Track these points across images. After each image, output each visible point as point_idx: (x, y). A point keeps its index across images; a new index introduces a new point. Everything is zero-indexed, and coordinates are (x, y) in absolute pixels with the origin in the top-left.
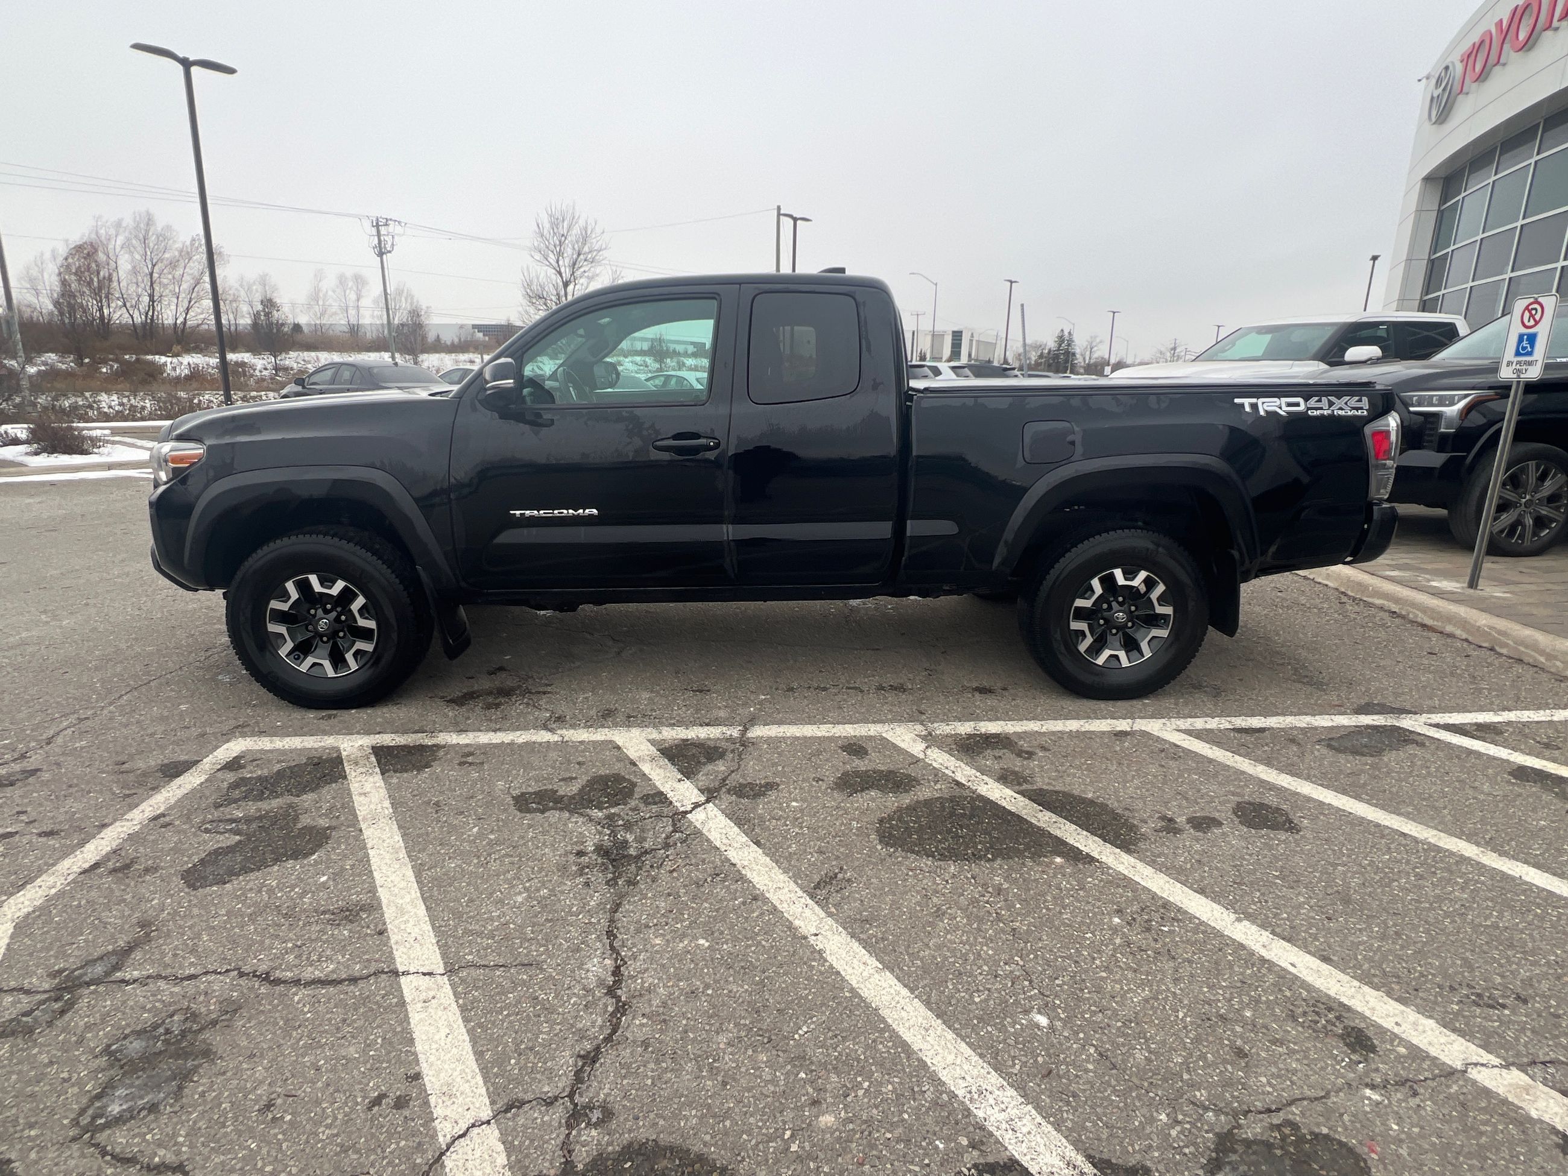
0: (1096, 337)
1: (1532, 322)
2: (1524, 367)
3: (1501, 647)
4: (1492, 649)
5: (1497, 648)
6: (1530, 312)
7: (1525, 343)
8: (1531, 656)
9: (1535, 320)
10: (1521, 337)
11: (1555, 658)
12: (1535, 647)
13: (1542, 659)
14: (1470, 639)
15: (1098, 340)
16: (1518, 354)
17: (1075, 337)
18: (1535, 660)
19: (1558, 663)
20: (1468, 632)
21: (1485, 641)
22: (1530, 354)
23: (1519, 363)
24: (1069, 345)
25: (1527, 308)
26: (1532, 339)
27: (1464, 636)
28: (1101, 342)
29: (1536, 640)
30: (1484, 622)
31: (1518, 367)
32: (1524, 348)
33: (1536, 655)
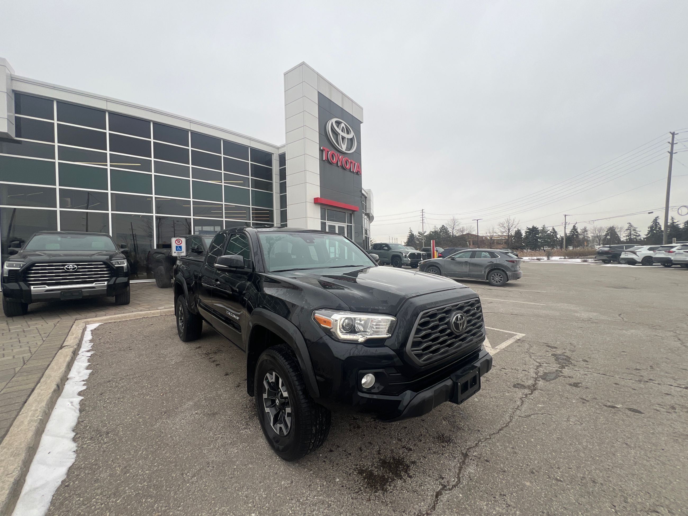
1: (179, 244)
2: (180, 253)
6: (178, 241)
7: (178, 248)
10: (177, 247)
16: (177, 250)
22: (181, 250)
23: (177, 252)
25: (176, 240)
26: (181, 247)
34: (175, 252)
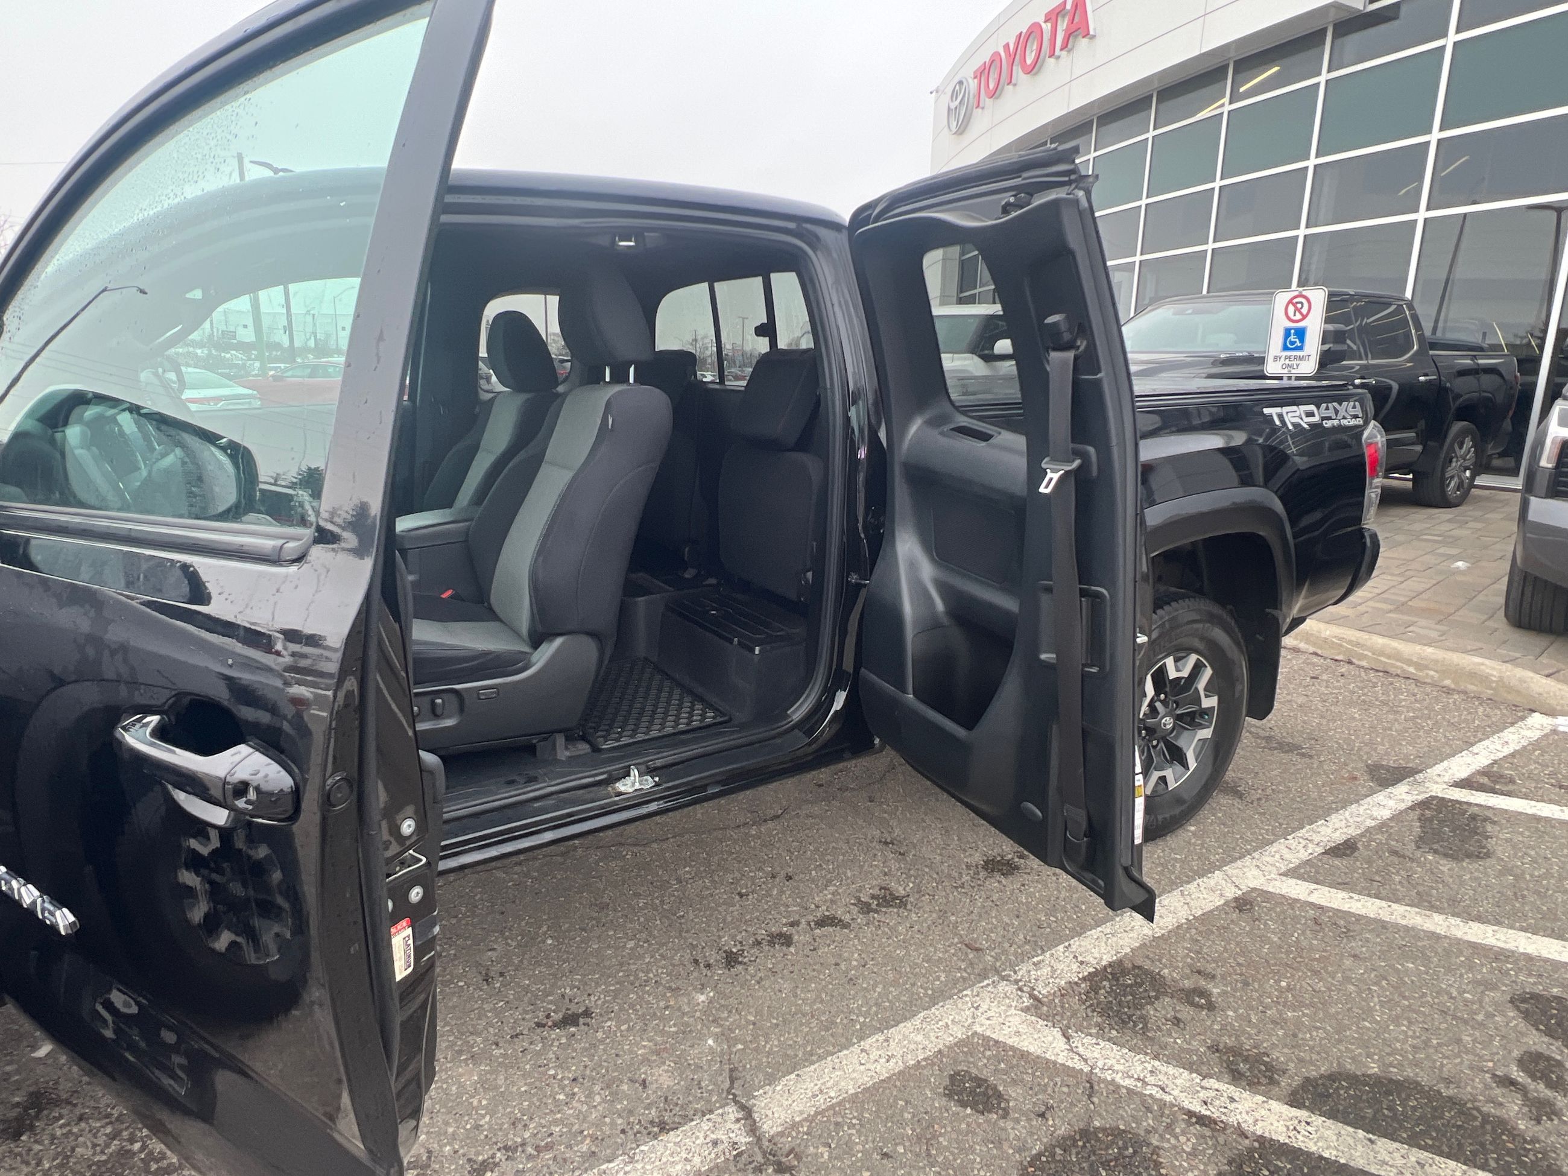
1: (1298, 316)
2: (1295, 362)
3: (1359, 660)
4: (1350, 662)
5: (1354, 661)
6: (1294, 305)
7: (1292, 338)
8: (1397, 667)
9: (1301, 313)
10: (1287, 331)
11: (1426, 667)
12: (1398, 656)
13: (1412, 669)
14: (1319, 652)
16: (1285, 348)
18: (1404, 670)
19: (1432, 673)
20: (1314, 644)
21: (1339, 654)
22: (1300, 348)
23: (1287, 358)
25: (1290, 302)
26: (1301, 333)
27: (1312, 649)
29: (1395, 649)
30: (1328, 633)
31: (1287, 362)
32: (1292, 343)
33: (1405, 666)
34: (1276, 359)
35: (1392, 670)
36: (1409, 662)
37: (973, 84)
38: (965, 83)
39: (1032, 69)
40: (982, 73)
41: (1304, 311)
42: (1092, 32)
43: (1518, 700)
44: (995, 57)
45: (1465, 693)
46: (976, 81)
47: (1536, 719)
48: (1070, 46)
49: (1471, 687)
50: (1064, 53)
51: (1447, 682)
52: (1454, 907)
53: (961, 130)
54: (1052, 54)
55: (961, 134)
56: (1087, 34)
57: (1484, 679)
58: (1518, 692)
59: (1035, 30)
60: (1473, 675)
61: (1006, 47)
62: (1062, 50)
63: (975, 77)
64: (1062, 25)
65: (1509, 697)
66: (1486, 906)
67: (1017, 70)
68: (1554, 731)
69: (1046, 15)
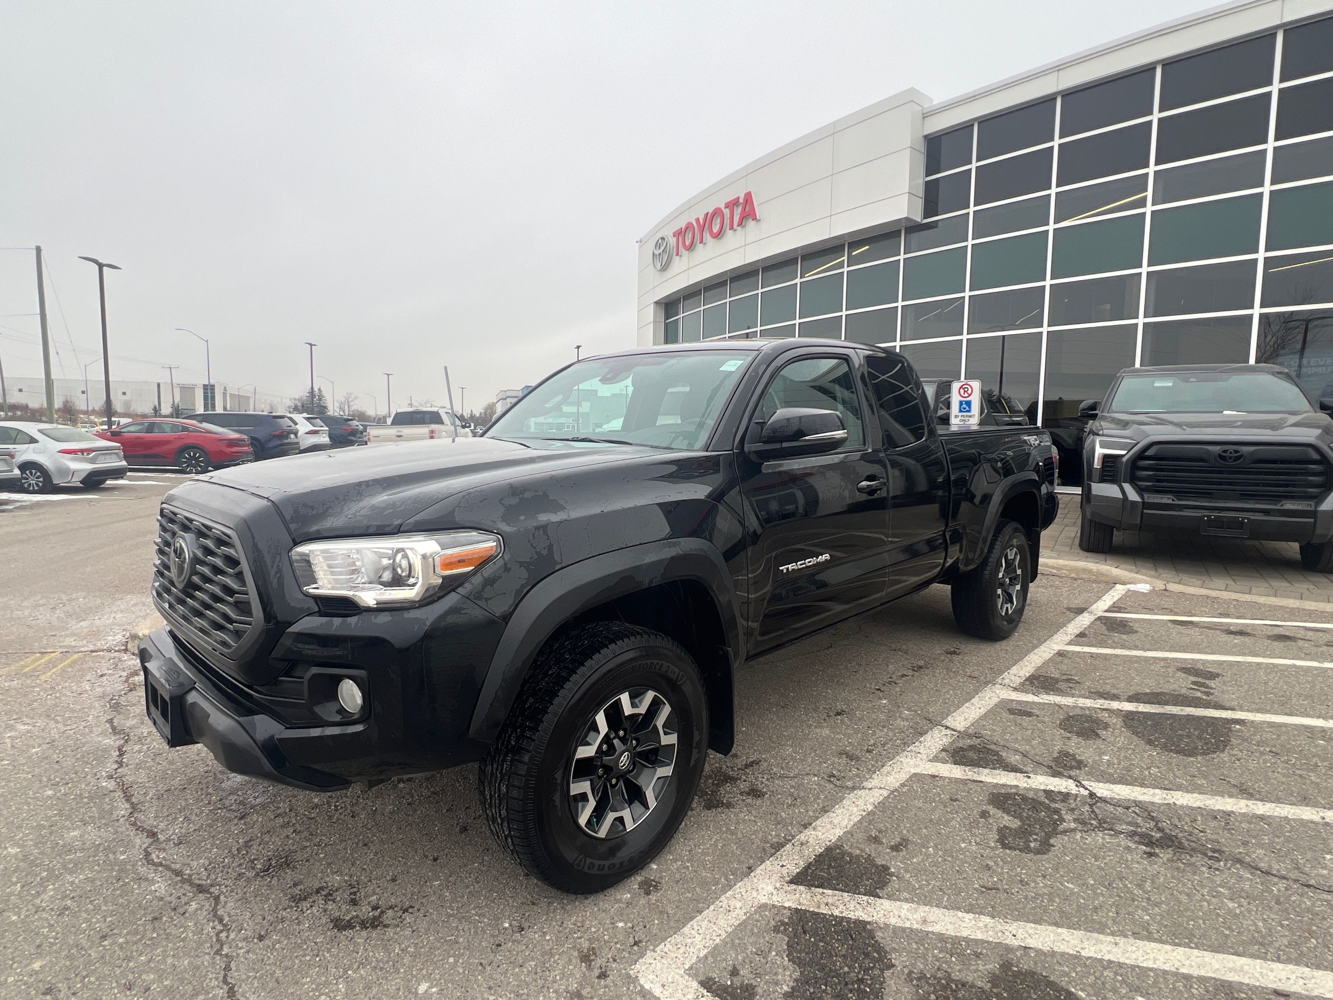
0: (351, 394)
2: (967, 418)
6: (964, 389)
7: (964, 406)
10: (961, 403)
13: (1055, 571)
15: (353, 396)
16: (961, 411)
17: (324, 393)
22: (969, 411)
23: (962, 416)
24: (320, 400)
25: (961, 387)
26: (969, 404)
28: (356, 398)
31: (963, 418)
32: (964, 408)
33: (1051, 570)
34: (956, 416)
35: (1044, 572)
36: (1053, 568)
37: (673, 241)
38: (666, 239)
39: (718, 236)
40: (679, 234)
41: (969, 392)
42: (758, 218)
43: (1107, 579)
44: (689, 226)
45: (1082, 579)
46: (675, 239)
47: (1118, 586)
48: (743, 224)
49: (1084, 576)
50: (739, 228)
51: (1073, 575)
52: (1136, 648)
53: (665, 268)
54: (731, 228)
55: (665, 270)
56: (755, 219)
57: (1090, 571)
58: (1107, 576)
59: (717, 212)
60: (1084, 570)
61: (698, 220)
62: (738, 226)
63: (674, 236)
64: (738, 211)
65: (1103, 579)
66: (1148, 646)
67: (707, 235)
68: (1129, 590)
69: (726, 204)
